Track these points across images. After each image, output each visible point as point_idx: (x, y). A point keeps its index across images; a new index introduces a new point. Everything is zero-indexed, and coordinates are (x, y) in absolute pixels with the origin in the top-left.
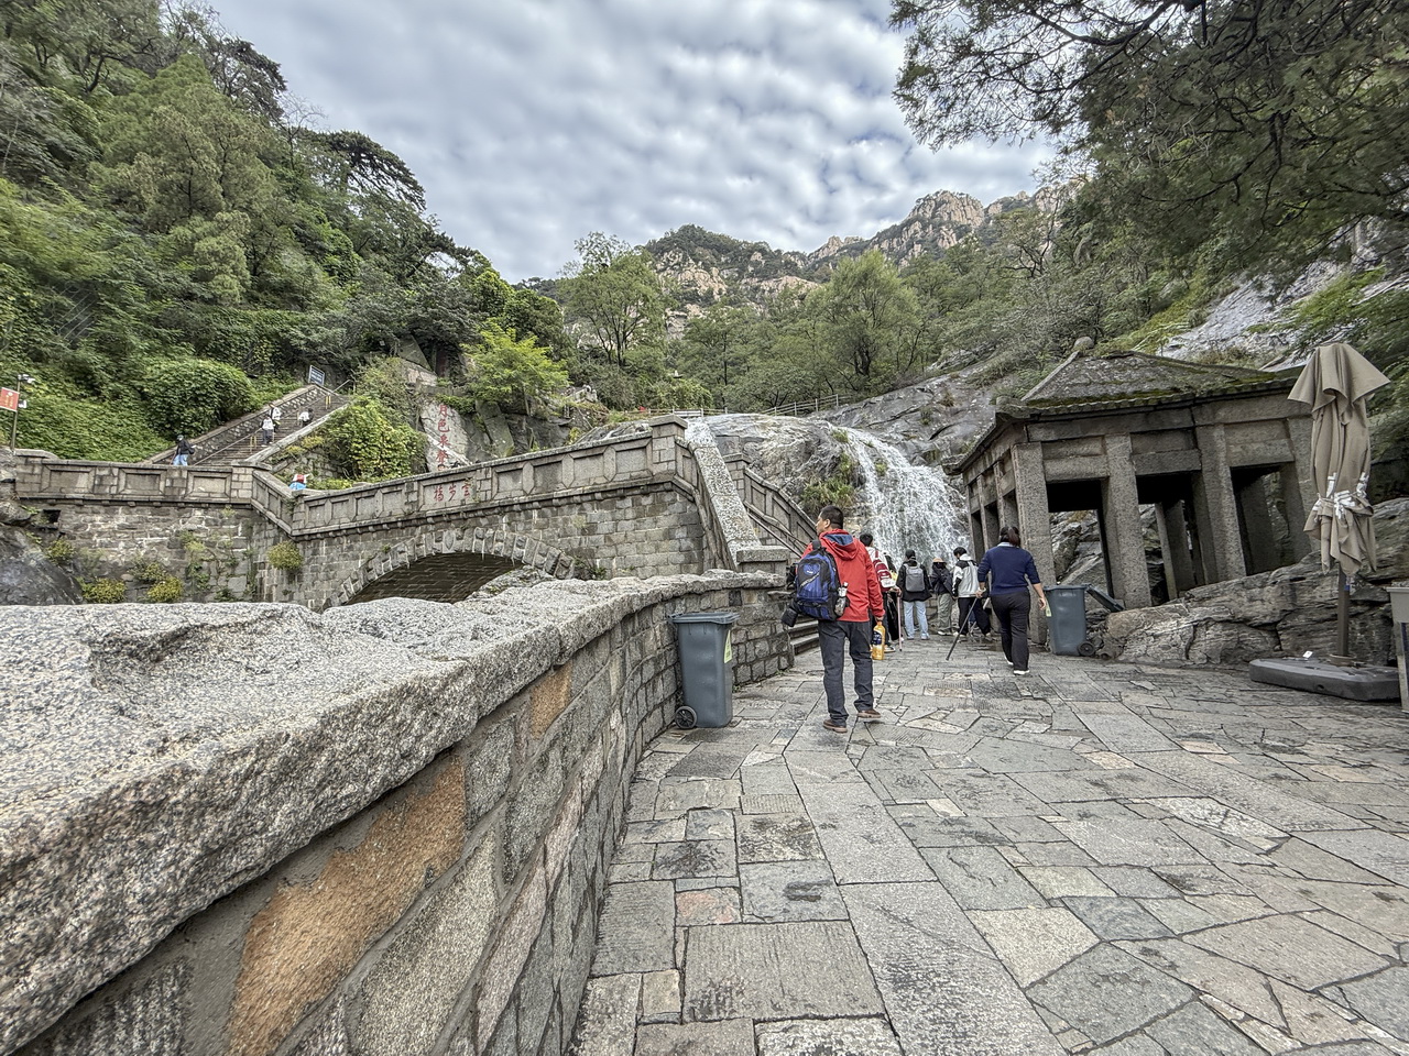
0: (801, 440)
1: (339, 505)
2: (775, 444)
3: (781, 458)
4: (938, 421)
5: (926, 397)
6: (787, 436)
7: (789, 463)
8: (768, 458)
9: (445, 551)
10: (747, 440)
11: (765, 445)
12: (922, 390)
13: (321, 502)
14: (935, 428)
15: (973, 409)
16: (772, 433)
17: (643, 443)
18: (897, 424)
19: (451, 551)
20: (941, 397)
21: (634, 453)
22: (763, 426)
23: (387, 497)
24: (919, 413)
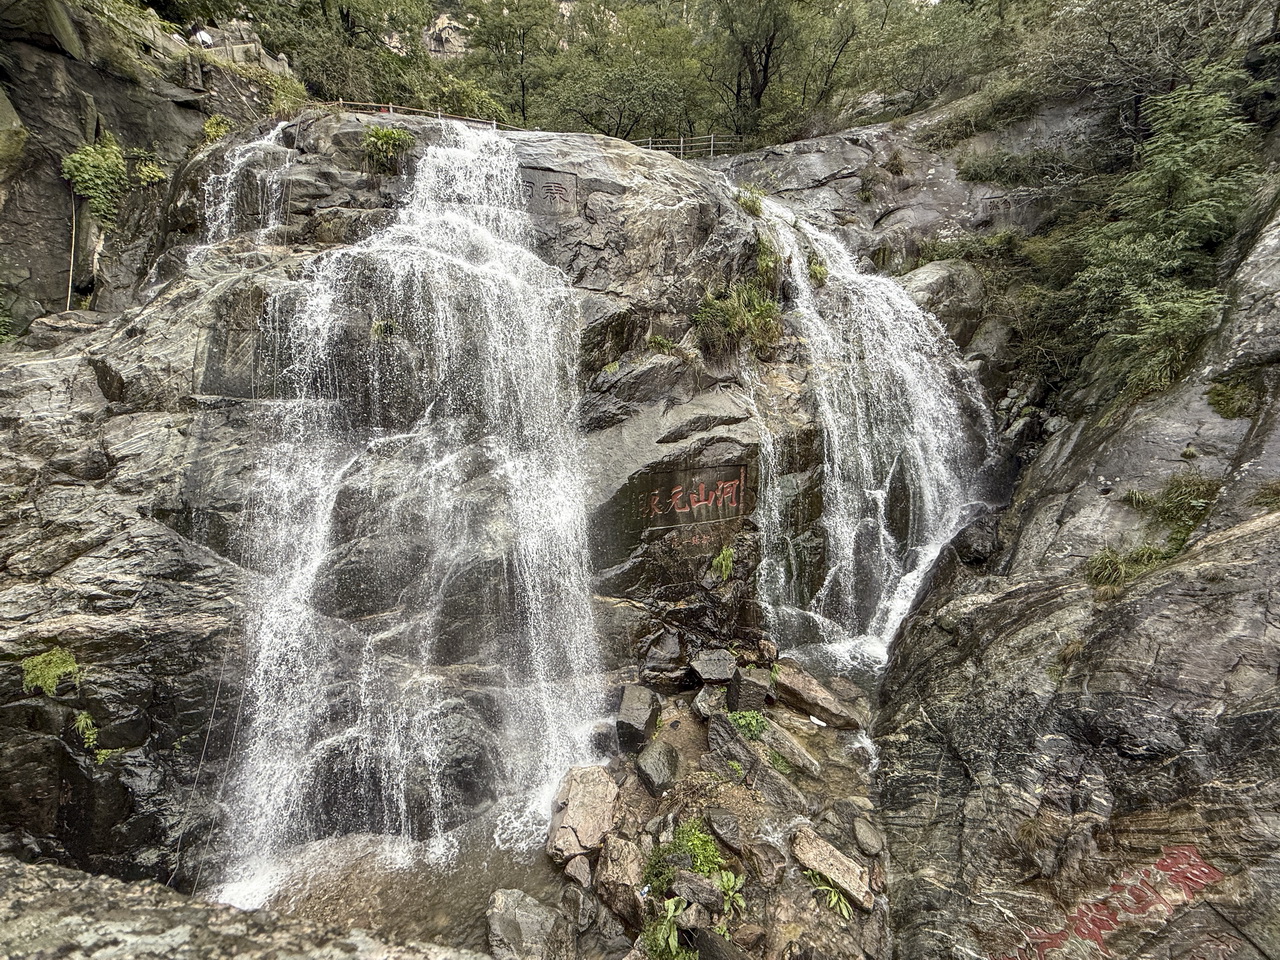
0: (694, 201)
2: (647, 202)
3: (660, 234)
4: (882, 198)
5: (862, 154)
6: (668, 189)
7: (671, 247)
8: (635, 230)
10: (594, 186)
11: (629, 201)
12: (855, 142)
14: (879, 208)
15: (932, 184)
16: (638, 180)
18: (824, 194)
20: (884, 157)
22: (622, 162)
24: (857, 181)
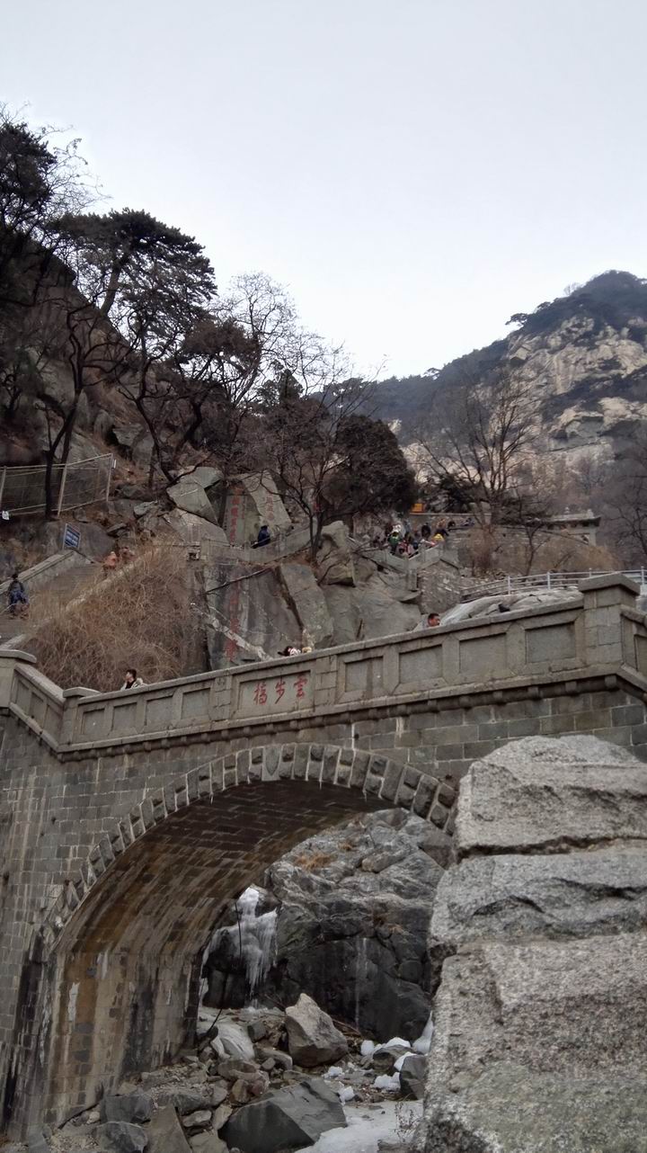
1: (123, 711)
9: (266, 777)
13: (100, 706)
17: (569, 617)
19: (275, 777)
21: (555, 632)
23: (189, 699)
